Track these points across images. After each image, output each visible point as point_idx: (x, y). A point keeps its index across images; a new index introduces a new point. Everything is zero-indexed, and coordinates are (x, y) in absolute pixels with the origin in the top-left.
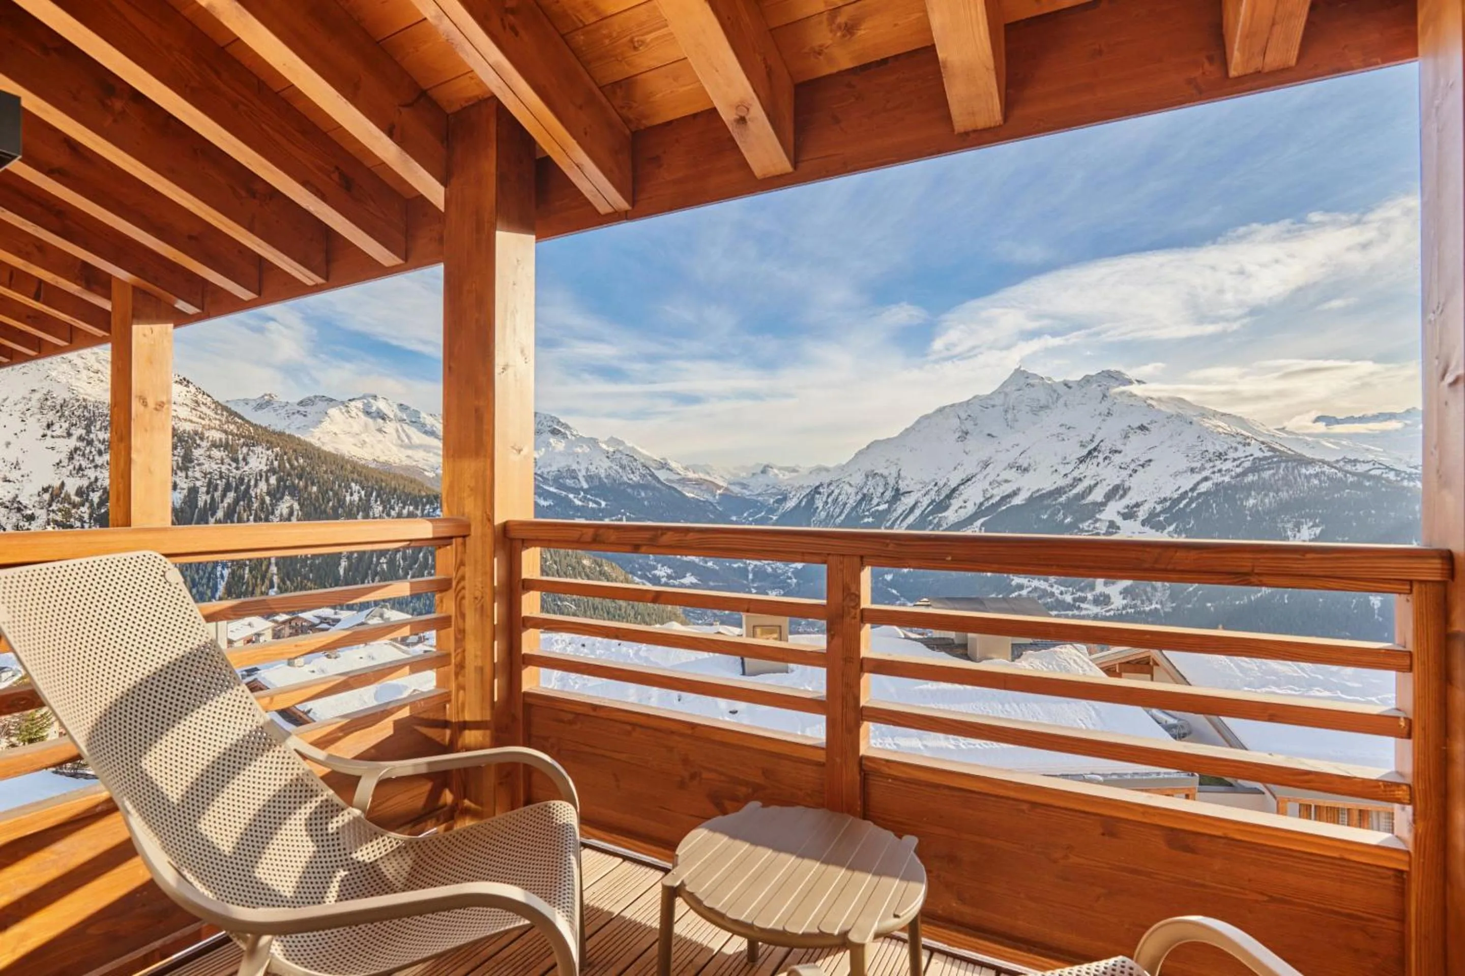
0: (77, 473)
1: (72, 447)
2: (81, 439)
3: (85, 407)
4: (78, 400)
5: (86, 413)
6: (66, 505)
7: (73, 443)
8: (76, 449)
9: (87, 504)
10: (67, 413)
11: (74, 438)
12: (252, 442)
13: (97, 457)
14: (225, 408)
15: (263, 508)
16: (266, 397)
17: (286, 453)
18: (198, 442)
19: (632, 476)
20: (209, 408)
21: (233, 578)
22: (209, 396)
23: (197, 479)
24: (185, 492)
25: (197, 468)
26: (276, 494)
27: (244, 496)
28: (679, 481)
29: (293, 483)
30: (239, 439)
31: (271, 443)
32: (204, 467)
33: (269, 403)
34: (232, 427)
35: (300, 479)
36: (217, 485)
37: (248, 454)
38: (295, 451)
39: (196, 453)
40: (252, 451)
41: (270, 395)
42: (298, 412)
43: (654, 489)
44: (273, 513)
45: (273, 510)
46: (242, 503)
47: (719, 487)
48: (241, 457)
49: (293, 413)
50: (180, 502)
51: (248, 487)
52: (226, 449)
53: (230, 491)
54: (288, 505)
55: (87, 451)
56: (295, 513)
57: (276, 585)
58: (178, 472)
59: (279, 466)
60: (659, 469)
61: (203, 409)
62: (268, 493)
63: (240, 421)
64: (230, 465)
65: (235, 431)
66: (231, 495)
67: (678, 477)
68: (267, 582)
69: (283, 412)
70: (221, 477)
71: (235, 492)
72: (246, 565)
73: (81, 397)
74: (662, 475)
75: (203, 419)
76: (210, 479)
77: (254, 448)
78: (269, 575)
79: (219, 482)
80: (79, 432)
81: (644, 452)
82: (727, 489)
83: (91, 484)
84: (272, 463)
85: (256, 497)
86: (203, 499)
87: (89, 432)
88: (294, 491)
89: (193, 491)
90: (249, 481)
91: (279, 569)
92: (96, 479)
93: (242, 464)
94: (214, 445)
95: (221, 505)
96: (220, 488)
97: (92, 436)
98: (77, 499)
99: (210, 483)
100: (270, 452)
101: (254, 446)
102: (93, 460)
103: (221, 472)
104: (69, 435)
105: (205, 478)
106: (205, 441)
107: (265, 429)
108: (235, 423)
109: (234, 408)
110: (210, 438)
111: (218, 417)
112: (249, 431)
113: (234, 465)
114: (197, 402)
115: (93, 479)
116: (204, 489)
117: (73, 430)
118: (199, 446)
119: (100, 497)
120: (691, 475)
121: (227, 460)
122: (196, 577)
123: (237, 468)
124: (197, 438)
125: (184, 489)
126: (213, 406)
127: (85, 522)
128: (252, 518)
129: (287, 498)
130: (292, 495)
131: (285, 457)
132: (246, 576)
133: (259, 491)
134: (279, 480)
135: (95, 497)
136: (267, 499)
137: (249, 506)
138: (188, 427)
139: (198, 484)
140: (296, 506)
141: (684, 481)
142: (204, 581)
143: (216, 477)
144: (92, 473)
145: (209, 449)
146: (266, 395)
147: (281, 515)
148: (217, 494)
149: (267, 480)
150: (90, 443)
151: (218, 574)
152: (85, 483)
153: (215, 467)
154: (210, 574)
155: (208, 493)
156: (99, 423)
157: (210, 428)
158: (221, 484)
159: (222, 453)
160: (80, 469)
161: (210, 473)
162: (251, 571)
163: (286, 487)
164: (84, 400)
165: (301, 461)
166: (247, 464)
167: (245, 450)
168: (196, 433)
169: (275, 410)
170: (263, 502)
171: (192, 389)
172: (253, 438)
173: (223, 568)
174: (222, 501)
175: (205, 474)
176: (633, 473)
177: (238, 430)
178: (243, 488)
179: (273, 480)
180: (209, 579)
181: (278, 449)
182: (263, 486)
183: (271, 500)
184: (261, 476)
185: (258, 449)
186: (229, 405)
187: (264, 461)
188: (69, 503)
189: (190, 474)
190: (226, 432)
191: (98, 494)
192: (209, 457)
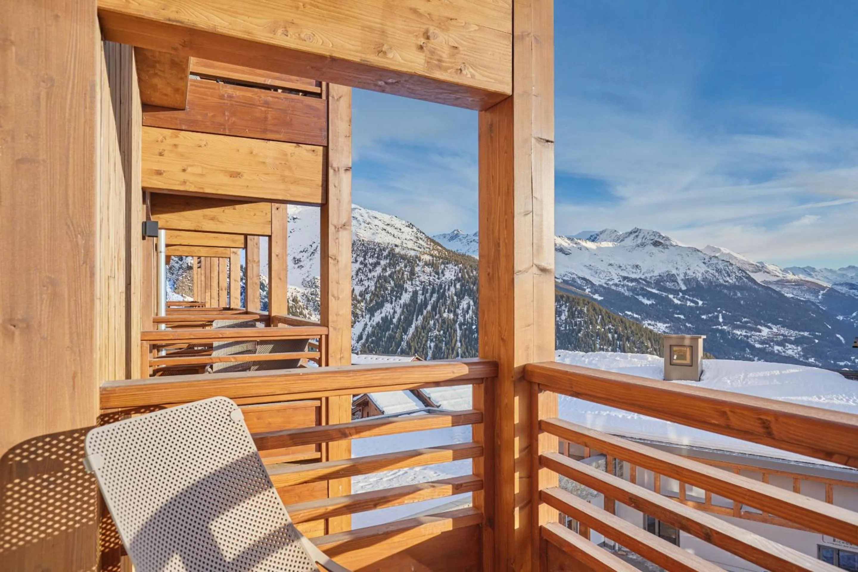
0: (360, 283)
1: (358, 268)
2: (361, 263)
3: (363, 245)
4: (360, 241)
5: (364, 248)
6: (355, 302)
7: (358, 266)
8: (360, 269)
9: (364, 301)
10: (355, 249)
11: (359, 262)
12: (446, 261)
13: (369, 274)
14: (432, 241)
15: (453, 304)
16: (455, 232)
17: (465, 268)
18: (418, 262)
19: (728, 279)
20: (423, 241)
21: (436, 348)
22: (423, 233)
23: (417, 286)
24: (411, 293)
25: (417, 279)
26: (460, 295)
27: (442, 296)
28: (777, 283)
29: (470, 287)
30: (439, 260)
31: (457, 261)
32: (420, 278)
33: (457, 236)
34: (436, 252)
35: (474, 285)
36: (428, 289)
37: (444, 269)
38: (471, 266)
39: (417, 269)
40: (447, 267)
41: (457, 230)
42: (474, 240)
43: (749, 289)
44: (458, 307)
45: (458, 305)
46: (441, 301)
47: (823, 288)
48: (440, 271)
49: (471, 242)
50: (408, 300)
51: (445, 290)
52: (432, 266)
53: (435, 293)
54: (467, 302)
55: (364, 270)
56: (471, 308)
57: (460, 355)
58: (408, 282)
59: (462, 276)
60: (756, 272)
61: (420, 242)
62: (456, 295)
63: (440, 248)
64: (434, 276)
65: (437, 255)
66: (435, 295)
67: (776, 279)
68: (455, 353)
69: (465, 241)
70: (430, 284)
71: (438, 294)
72: (443, 341)
73: (361, 238)
74: (759, 278)
75: (420, 248)
76: (424, 287)
77: (448, 265)
78: (456, 348)
79: (428, 287)
80: (361, 259)
81: (740, 257)
82: (831, 289)
83: (366, 289)
84: (458, 274)
85: (449, 297)
86: (420, 298)
87: (365, 259)
88: (470, 293)
89: (415, 293)
90: (445, 286)
91: (461, 345)
92: (369, 286)
93: (441, 275)
94: (427, 264)
95: (430, 302)
96: (429, 291)
97: (367, 261)
98: (359, 298)
99: (424, 288)
100: (456, 268)
101: (447, 264)
102: (367, 276)
103: (430, 281)
104: (356, 261)
105: (421, 285)
106: (421, 262)
107: (454, 253)
108: (437, 250)
109: (437, 240)
110: (424, 260)
111: (428, 246)
112: (445, 254)
113: (437, 276)
114: (417, 238)
115: (367, 286)
116: (421, 292)
117: (358, 259)
118: (418, 265)
119: (370, 297)
120: (790, 276)
121: (433, 274)
122: (417, 347)
123: (438, 279)
124: (417, 260)
125: (410, 292)
126: (426, 240)
127: (363, 312)
128: (446, 310)
129: (466, 297)
130: (469, 295)
131: (465, 271)
132: (443, 348)
133: (450, 293)
134: (462, 286)
135: (368, 297)
136: (455, 298)
137: (444, 303)
138: (413, 253)
139: (418, 288)
140: (472, 303)
141: (782, 282)
142: (421, 350)
143: (427, 284)
144: (366, 283)
145: (423, 267)
146: (455, 230)
147: (463, 309)
148: (428, 295)
149: (455, 286)
150: (366, 265)
151: (428, 345)
152: (363, 289)
153: (427, 278)
154: (424, 345)
155: (423, 294)
156: (369, 254)
157: (425, 253)
158: (430, 288)
159: (430, 269)
160: (361, 280)
161: (424, 282)
162: (446, 345)
163: (466, 290)
164: (363, 240)
165: (475, 273)
166: (443, 276)
167: (443, 266)
168: (417, 257)
169: (460, 240)
170: (453, 300)
171: (415, 230)
172: (447, 259)
173: (431, 342)
174: (430, 300)
175: (422, 282)
176: (729, 276)
177: (439, 254)
178: (441, 291)
179: (458, 286)
180: (423, 348)
181: (461, 265)
182: (452, 289)
183: (457, 299)
184: (452, 283)
185: (450, 266)
186: (434, 239)
187: (453, 273)
188: (357, 301)
189: (414, 282)
190: (432, 255)
191: (369, 295)
192: (424, 272)
